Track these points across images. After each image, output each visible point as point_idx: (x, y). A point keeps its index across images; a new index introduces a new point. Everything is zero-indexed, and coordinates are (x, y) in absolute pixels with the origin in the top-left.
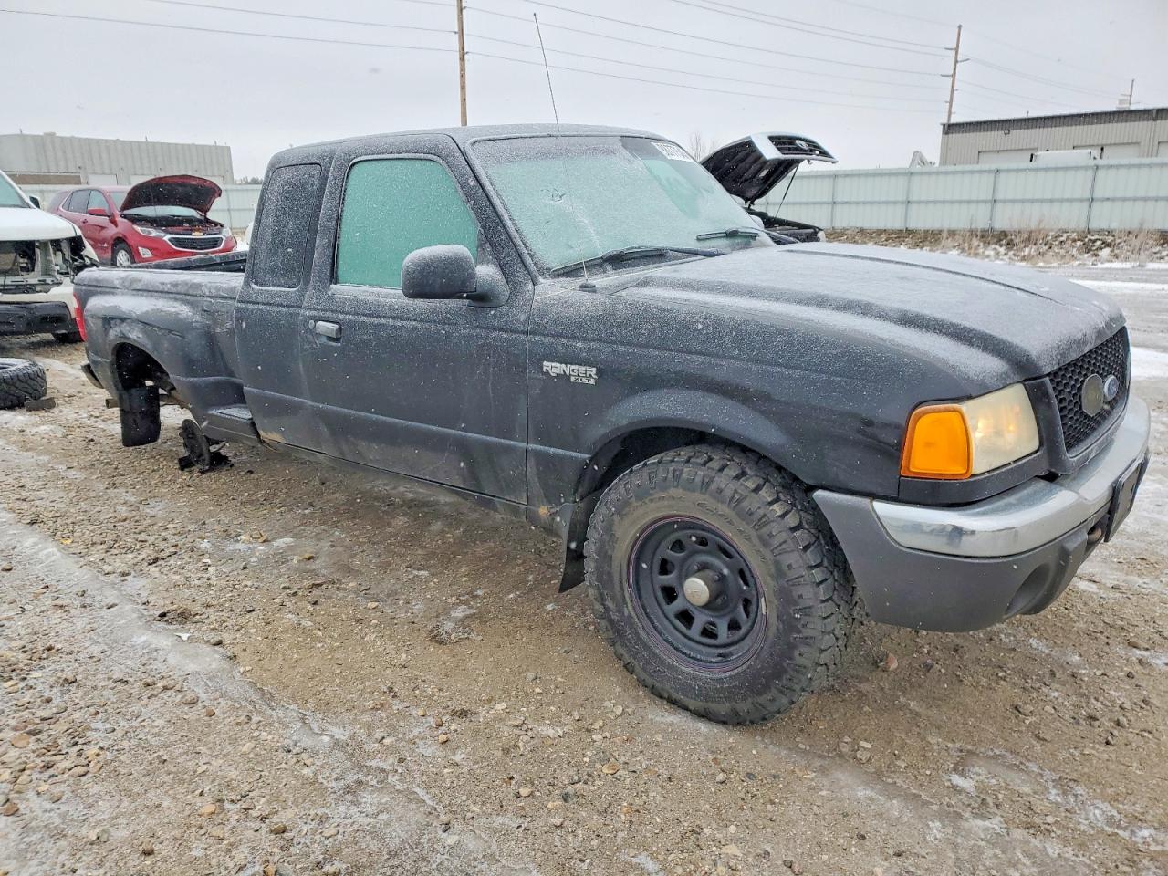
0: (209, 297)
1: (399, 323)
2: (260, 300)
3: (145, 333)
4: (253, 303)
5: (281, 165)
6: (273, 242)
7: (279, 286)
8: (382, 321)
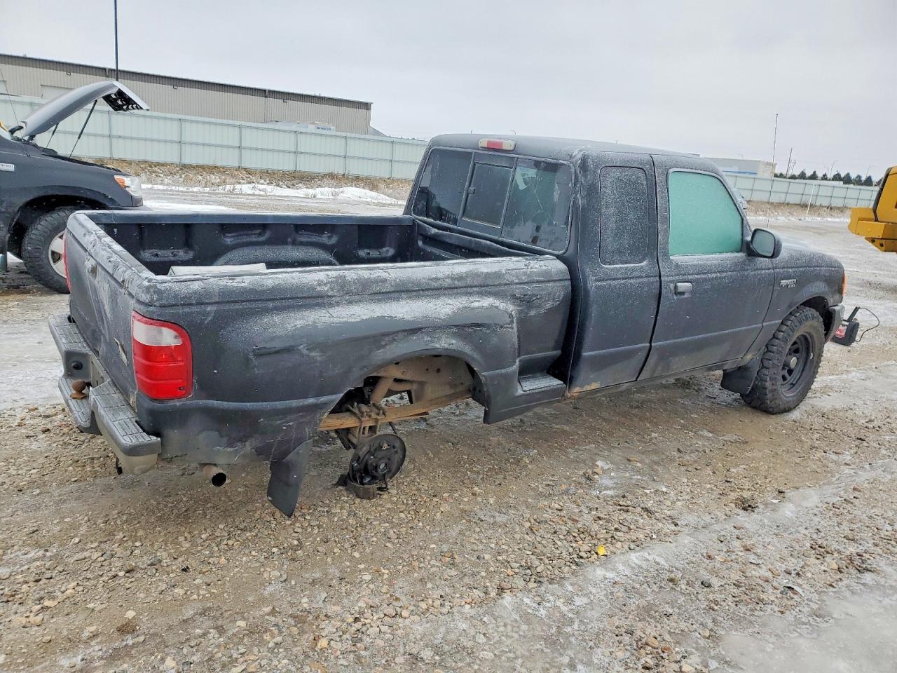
0: (517, 284)
1: (724, 275)
2: (620, 276)
3: (455, 335)
4: (614, 279)
5: (607, 165)
6: (618, 228)
7: (626, 263)
8: (714, 275)
